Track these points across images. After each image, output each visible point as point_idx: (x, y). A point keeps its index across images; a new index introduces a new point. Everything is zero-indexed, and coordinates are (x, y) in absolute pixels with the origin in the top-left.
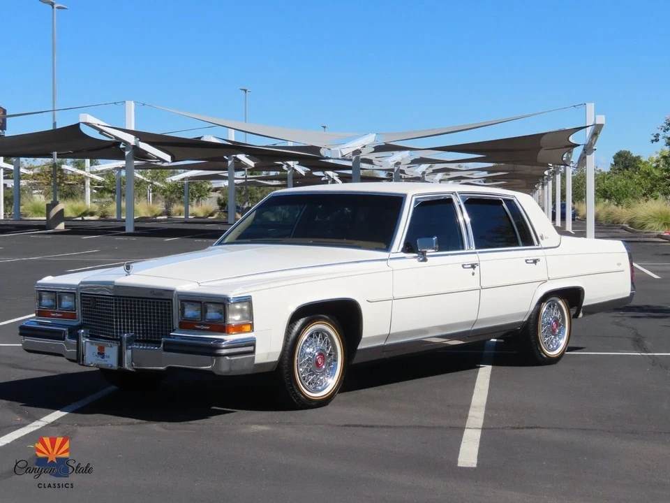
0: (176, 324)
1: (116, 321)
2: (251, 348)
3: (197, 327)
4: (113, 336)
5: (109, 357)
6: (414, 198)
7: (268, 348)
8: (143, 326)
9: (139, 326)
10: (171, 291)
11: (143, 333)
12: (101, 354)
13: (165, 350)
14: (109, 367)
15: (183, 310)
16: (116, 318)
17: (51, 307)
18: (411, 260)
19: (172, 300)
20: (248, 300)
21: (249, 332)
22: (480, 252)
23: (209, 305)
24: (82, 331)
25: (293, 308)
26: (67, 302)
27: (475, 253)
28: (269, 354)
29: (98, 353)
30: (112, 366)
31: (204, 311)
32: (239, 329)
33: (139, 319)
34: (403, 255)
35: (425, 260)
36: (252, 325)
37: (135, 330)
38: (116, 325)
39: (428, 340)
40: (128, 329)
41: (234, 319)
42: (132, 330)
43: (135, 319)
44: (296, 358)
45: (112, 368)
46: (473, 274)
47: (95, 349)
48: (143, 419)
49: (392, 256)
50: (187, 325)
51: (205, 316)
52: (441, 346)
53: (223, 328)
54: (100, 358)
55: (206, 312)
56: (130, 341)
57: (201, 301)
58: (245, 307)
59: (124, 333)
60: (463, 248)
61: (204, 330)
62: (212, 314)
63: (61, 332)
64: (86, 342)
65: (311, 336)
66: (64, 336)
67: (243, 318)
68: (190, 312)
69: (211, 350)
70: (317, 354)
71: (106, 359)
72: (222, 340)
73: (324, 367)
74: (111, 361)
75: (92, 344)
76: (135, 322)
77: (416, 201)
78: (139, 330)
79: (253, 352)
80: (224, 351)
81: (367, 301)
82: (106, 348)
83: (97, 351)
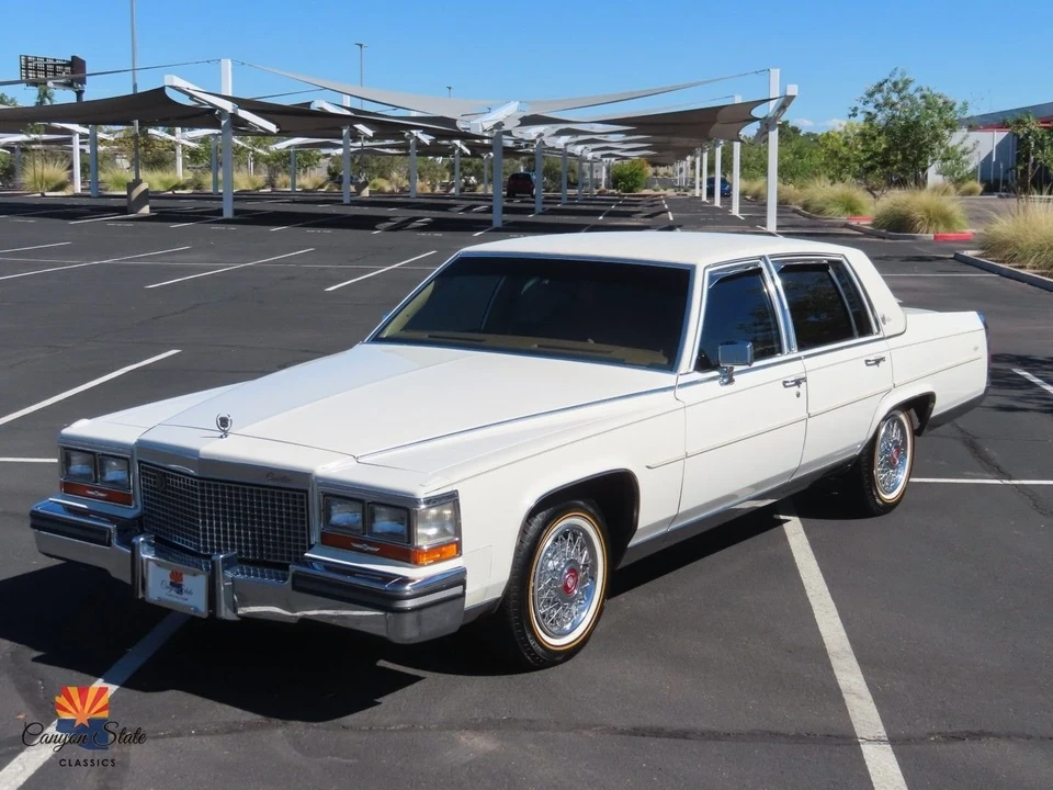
0: (315, 538)
1: (204, 523)
2: (457, 590)
3: (357, 546)
4: (199, 548)
5: (190, 593)
6: (708, 271)
7: (486, 578)
8: (253, 535)
9: (246, 535)
10: (305, 476)
11: (254, 548)
12: (176, 584)
13: (295, 588)
14: (191, 611)
15: (327, 515)
16: (204, 517)
17: (86, 477)
18: (710, 387)
19: (307, 492)
20: (451, 499)
21: (454, 557)
22: (806, 357)
23: (377, 508)
24: (142, 539)
25: (530, 502)
26: (114, 472)
27: (799, 358)
28: (487, 590)
29: (172, 583)
30: (196, 610)
31: (369, 515)
32: (439, 553)
33: (246, 522)
34: (698, 376)
35: (731, 381)
36: (459, 545)
37: (240, 547)
38: (204, 530)
40: (226, 545)
41: (426, 535)
42: (233, 546)
43: (239, 521)
44: (532, 584)
45: (198, 615)
46: (798, 395)
47: (166, 575)
48: (256, 711)
49: (682, 380)
50: (336, 539)
51: (371, 528)
53: (406, 552)
54: (173, 593)
55: (372, 520)
56: (228, 563)
57: (364, 500)
58: (448, 512)
59: (220, 552)
60: (780, 351)
61: (369, 552)
62: (384, 524)
63: (103, 531)
64: (148, 559)
65: (556, 540)
66: (110, 539)
67: (443, 532)
68: (342, 516)
69: (384, 595)
70: (566, 571)
71: (185, 595)
72: (405, 580)
73: (576, 592)
74: (194, 596)
75: (159, 564)
76: (239, 528)
77: (712, 278)
78: (247, 541)
79: (463, 595)
80: (409, 604)
81: (648, 467)
82: (184, 576)
83: (168, 580)
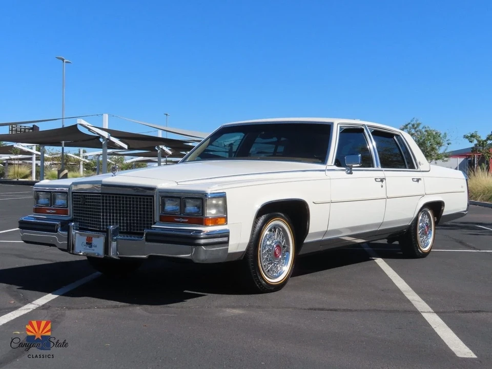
0: (157, 218)
1: (103, 216)
2: (225, 239)
4: (100, 228)
5: (96, 246)
6: (339, 126)
7: (239, 241)
8: (127, 220)
9: (123, 220)
10: (152, 189)
11: (127, 226)
12: (89, 243)
13: (147, 240)
14: (96, 255)
15: (163, 204)
16: (103, 212)
17: (47, 205)
18: (341, 173)
19: (153, 196)
20: (223, 196)
21: (224, 224)
22: (385, 171)
23: (187, 200)
24: (73, 224)
25: (258, 206)
26: (60, 201)
27: (382, 171)
28: (239, 245)
29: (87, 243)
30: (98, 255)
31: (183, 205)
32: (215, 221)
33: (123, 213)
34: (335, 167)
35: (351, 173)
36: (226, 218)
37: (120, 223)
38: (103, 219)
39: (343, 238)
40: (113, 222)
41: (211, 212)
42: (117, 222)
43: (120, 213)
44: (259, 249)
45: (99, 257)
46: (382, 187)
47: (84, 239)
48: (127, 303)
49: (329, 168)
50: (167, 218)
51: (184, 210)
52: (351, 244)
53: (202, 221)
54: (88, 248)
55: (185, 206)
56: (115, 232)
57: (181, 197)
58: (220, 202)
59: (110, 225)
60: (373, 167)
61: (183, 222)
62: (190, 208)
63: (54, 225)
64: (76, 233)
65: (270, 230)
66: (57, 229)
67: (219, 212)
68: (170, 207)
69: (191, 240)
70: (275, 246)
71: (93, 248)
72: (200, 231)
73: (280, 257)
74: (98, 250)
75: (81, 235)
76: (120, 216)
77: (341, 128)
78: (123, 223)
79: (227, 243)
80: (202, 241)
81: (313, 202)
82: (93, 239)
83: (85, 241)
